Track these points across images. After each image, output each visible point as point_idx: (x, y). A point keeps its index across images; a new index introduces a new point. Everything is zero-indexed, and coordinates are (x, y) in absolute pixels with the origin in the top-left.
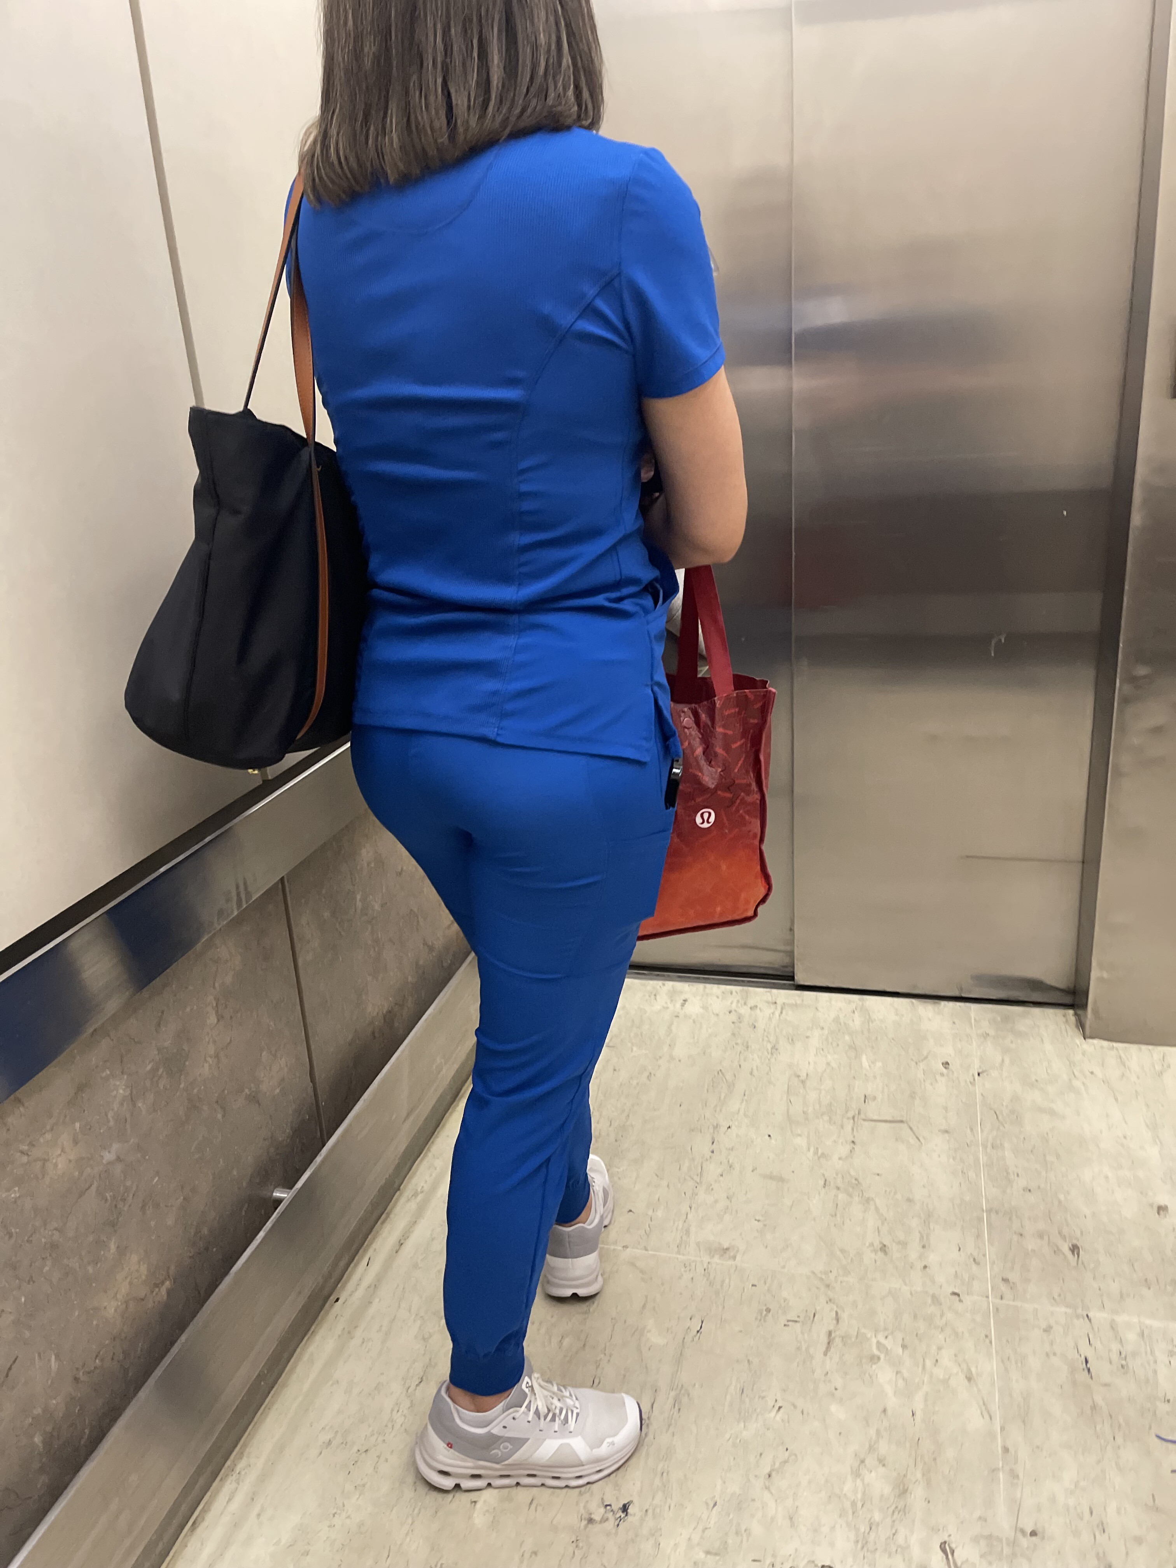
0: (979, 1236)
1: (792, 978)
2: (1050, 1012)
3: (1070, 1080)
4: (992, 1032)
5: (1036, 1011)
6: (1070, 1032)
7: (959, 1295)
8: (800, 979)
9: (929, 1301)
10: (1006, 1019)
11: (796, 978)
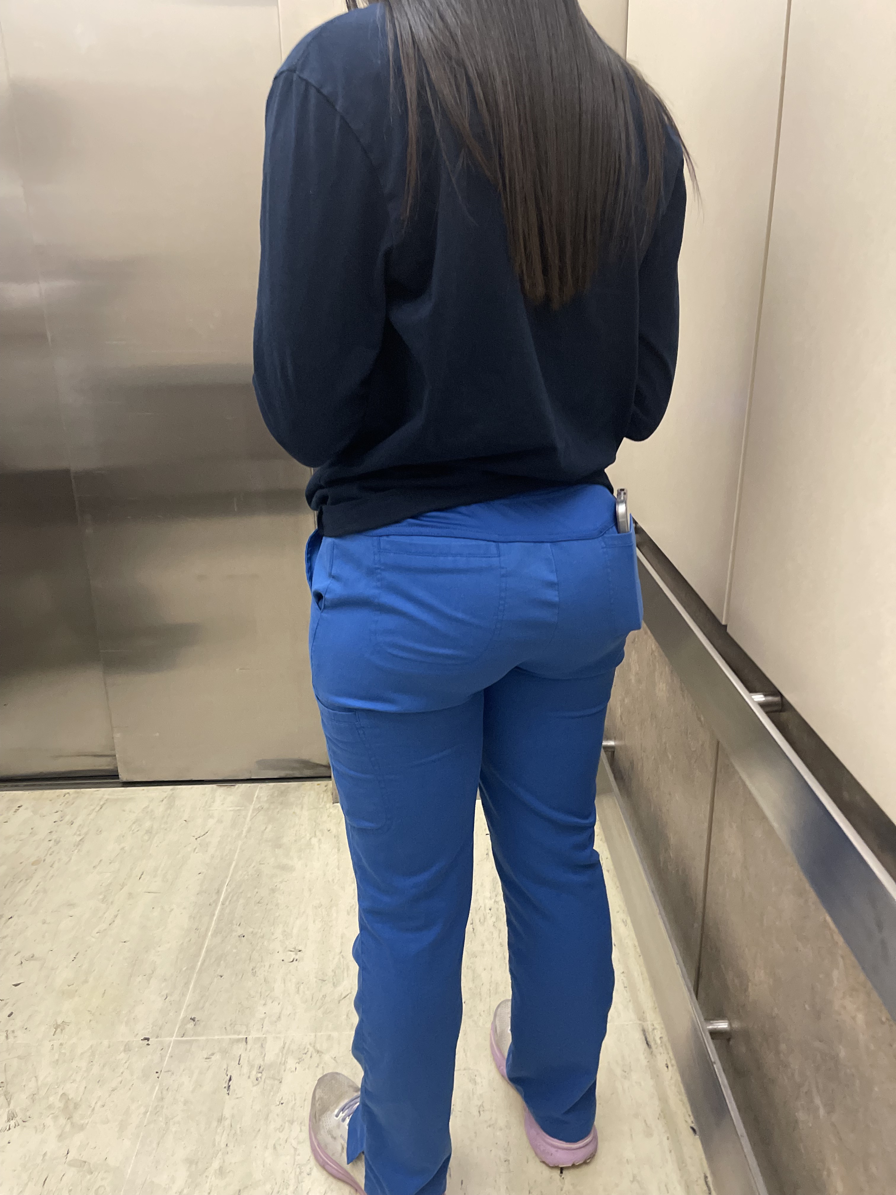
0: (187, 984)
1: (116, 776)
2: (315, 783)
3: (310, 839)
4: (266, 806)
5: (308, 784)
6: (325, 799)
7: (148, 1039)
8: (124, 776)
9: (122, 1049)
10: (282, 793)
11: (120, 777)
